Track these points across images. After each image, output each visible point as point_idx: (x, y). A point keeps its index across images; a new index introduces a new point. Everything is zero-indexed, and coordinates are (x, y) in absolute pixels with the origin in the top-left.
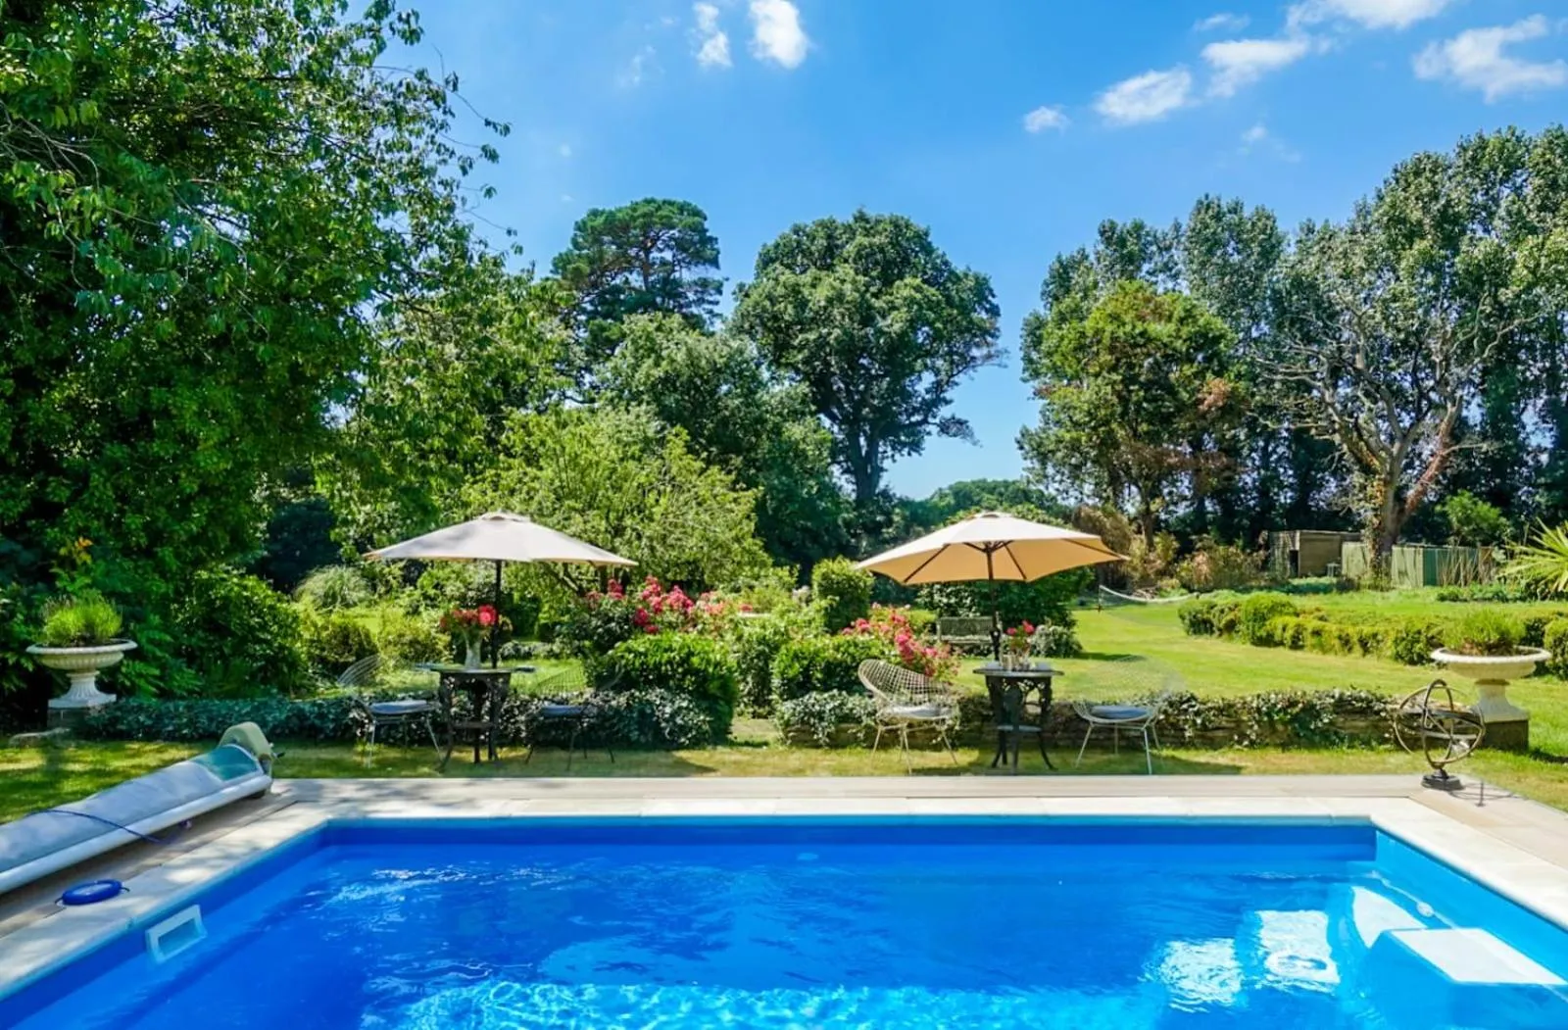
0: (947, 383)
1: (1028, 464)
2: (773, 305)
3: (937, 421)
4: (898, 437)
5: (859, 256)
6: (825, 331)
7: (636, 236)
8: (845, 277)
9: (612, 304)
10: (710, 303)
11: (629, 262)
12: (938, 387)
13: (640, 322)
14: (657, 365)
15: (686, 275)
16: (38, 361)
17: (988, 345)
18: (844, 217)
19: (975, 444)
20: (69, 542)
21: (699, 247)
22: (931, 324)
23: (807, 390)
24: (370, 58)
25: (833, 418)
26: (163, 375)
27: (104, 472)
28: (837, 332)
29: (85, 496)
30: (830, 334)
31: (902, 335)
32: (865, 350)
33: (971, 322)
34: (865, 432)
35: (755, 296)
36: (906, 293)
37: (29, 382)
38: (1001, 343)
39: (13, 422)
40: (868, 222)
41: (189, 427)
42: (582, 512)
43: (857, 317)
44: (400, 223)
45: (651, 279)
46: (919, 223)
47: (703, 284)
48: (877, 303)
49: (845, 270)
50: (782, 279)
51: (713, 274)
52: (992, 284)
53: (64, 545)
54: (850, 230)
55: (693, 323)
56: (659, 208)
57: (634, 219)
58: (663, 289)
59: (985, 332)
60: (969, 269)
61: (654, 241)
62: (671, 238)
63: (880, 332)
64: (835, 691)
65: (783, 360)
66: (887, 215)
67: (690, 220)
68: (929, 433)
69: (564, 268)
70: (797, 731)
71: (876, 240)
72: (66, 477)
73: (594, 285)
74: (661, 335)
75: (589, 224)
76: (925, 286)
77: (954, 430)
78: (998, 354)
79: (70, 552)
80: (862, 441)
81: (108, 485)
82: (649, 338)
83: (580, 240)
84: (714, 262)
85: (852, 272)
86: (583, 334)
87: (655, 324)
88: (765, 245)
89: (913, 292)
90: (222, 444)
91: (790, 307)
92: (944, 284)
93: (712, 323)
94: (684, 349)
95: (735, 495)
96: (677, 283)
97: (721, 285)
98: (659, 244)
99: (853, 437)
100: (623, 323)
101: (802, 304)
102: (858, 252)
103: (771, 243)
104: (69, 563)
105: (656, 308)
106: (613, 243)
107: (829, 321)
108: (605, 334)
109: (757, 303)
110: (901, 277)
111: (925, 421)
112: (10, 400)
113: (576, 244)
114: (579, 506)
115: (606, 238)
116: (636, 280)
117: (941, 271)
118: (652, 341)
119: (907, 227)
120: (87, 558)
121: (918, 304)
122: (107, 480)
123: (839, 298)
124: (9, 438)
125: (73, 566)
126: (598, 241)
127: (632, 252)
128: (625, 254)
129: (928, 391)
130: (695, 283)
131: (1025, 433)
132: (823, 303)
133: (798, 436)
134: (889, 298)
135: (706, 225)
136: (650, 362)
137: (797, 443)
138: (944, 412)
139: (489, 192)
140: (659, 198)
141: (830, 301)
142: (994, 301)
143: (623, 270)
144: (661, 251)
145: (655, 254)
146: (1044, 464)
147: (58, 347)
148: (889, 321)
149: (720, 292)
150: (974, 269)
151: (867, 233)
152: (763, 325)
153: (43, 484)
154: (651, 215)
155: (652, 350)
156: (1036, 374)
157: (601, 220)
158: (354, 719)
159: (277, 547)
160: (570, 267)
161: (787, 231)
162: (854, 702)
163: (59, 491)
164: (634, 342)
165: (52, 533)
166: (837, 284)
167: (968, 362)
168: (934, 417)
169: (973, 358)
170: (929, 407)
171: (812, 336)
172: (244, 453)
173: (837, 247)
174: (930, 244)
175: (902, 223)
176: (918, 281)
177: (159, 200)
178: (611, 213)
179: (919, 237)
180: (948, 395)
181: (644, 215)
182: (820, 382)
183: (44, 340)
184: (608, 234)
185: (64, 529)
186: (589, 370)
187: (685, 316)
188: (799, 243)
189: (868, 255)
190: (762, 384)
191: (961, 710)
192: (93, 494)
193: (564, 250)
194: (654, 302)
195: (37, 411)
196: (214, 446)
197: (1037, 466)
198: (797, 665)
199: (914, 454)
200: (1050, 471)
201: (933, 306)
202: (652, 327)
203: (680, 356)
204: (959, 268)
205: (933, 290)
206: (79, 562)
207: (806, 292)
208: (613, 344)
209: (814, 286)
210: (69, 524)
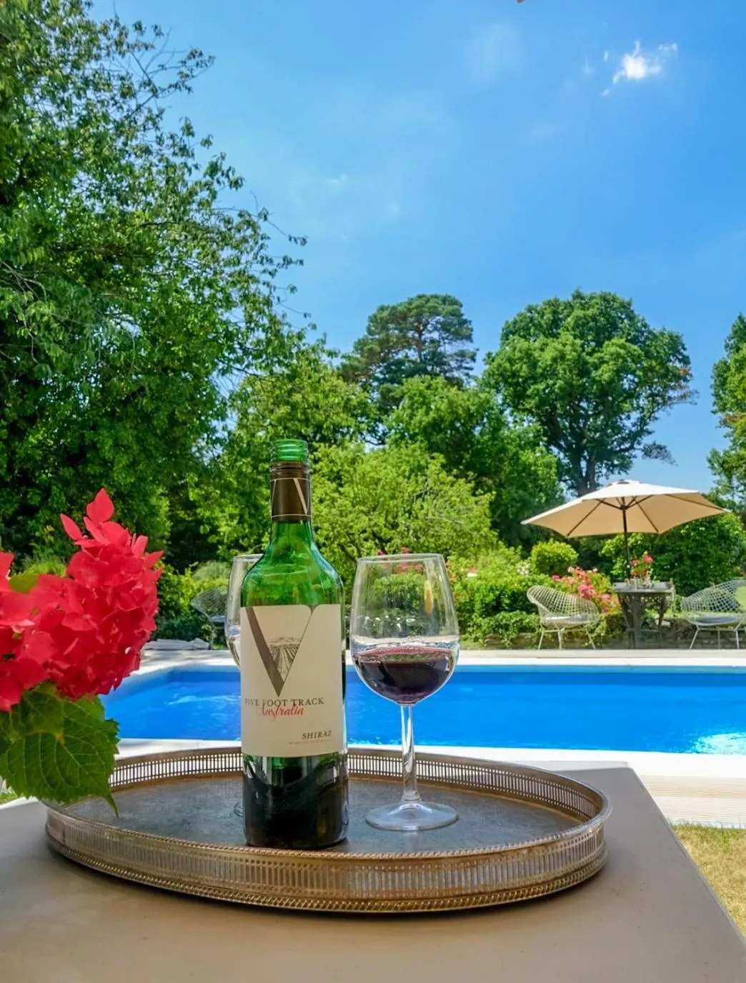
0: (649, 418)
1: (717, 477)
2: (512, 365)
3: (642, 447)
4: (612, 461)
5: (576, 326)
6: (551, 382)
7: (412, 323)
8: (567, 341)
9: (396, 372)
10: (466, 368)
11: (408, 342)
12: (642, 421)
13: (415, 384)
14: (427, 413)
15: (448, 349)
16: (20, 417)
17: (681, 387)
18: (566, 297)
19: (672, 463)
20: (41, 529)
21: (457, 328)
22: (633, 373)
23: (539, 427)
24: (209, 204)
25: (560, 447)
26: (91, 424)
27: (60, 485)
28: (560, 383)
29: (50, 500)
30: (555, 384)
31: (611, 381)
32: (583, 396)
33: (667, 369)
34: (585, 458)
35: (498, 361)
36: (613, 349)
37: (16, 432)
38: (691, 385)
39: (8, 456)
40: (583, 298)
41: (109, 456)
42: (367, 514)
43: (575, 372)
44: (236, 316)
45: (423, 353)
46: (623, 296)
47: (462, 354)
48: (590, 360)
49: (567, 337)
50: (518, 346)
51: (468, 347)
52: (685, 340)
53: (38, 530)
54: (570, 306)
55: (453, 382)
56: (428, 301)
57: (410, 310)
58: (432, 359)
59: (677, 377)
60: (665, 330)
61: (425, 326)
62: (437, 322)
63: (594, 381)
64: (518, 612)
65: (521, 407)
66: (598, 293)
67: (449, 308)
68: (635, 457)
69: (362, 349)
70: (491, 638)
71: (590, 312)
72: (39, 489)
73: (383, 360)
74: (429, 392)
75: (379, 316)
76: (628, 344)
77: (655, 453)
78: (691, 394)
79: (42, 535)
80: (583, 464)
81: (62, 493)
82: (421, 394)
83: (373, 328)
84: (469, 338)
85: (571, 338)
86: (376, 395)
87: (426, 384)
88: (507, 322)
89: (619, 349)
90: (128, 466)
91: (524, 366)
92: (644, 342)
93: (468, 383)
94: (446, 401)
95: (476, 499)
96: (442, 355)
97: (475, 354)
98: (429, 327)
99: (576, 461)
100: (402, 384)
101: (533, 364)
102: (576, 322)
103: (511, 320)
104: (40, 541)
105: (425, 372)
106: (396, 329)
107: (554, 374)
108: (391, 394)
109: (500, 365)
110: (609, 338)
111: (632, 447)
112: (6, 442)
113: (370, 332)
114: (365, 509)
115: (391, 326)
116: (413, 354)
117: (642, 333)
118: (424, 397)
119: (614, 300)
120: (52, 538)
121: (623, 358)
122: (61, 490)
123: (562, 357)
124: (5, 466)
125: (44, 543)
126: (385, 328)
127: (410, 334)
128: (405, 336)
129: (634, 425)
130: (456, 354)
131: (715, 454)
132: (549, 363)
133: (531, 460)
134: (599, 354)
135: (463, 311)
136: (421, 412)
137: (530, 465)
138: (647, 440)
139: (293, 289)
140: (428, 293)
141: (554, 360)
142: (685, 353)
143: (404, 347)
144: (430, 332)
145: (426, 336)
146: (730, 478)
147: (31, 408)
148: (600, 372)
149: (473, 359)
150: (669, 329)
151: (583, 307)
152: (506, 382)
153: (26, 494)
154: (422, 306)
155: (423, 403)
156: (723, 409)
157: (386, 314)
158: (204, 630)
159: (177, 550)
160: (365, 348)
161: (523, 310)
162: (530, 619)
163: (35, 499)
164: (411, 398)
165: (31, 523)
166: (560, 347)
167: (666, 402)
168: (639, 443)
169: (670, 398)
170: (634, 437)
171: (541, 386)
172: (141, 472)
173: (561, 320)
174: (632, 312)
175: (610, 298)
176: (623, 341)
177: (83, 309)
178: (394, 308)
179: (624, 307)
180: (649, 427)
181: (417, 307)
182: (549, 421)
183: (23, 404)
184: (392, 323)
185: (38, 522)
186: (381, 421)
187: (446, 378)
188: (532, 319)
189: (584, 325)
190: (505, 424)
191: (608, 623)
192: (53, 499)
193: (361, 337)
194: (426, 369)
195: (20, 449)
196: (124, 467)
197: (724, 478)
198: (491, 594)
199: (622, 472)
200: (735, 483)
201: (636, 360)
202: (422, 387)
203: (444, 406)
204: (655, 327)
205: (636, 347)
206: (47, 541)
207: (536, 354)
208: (397, 401)
209: (542, 350)
210: (40, 518)
